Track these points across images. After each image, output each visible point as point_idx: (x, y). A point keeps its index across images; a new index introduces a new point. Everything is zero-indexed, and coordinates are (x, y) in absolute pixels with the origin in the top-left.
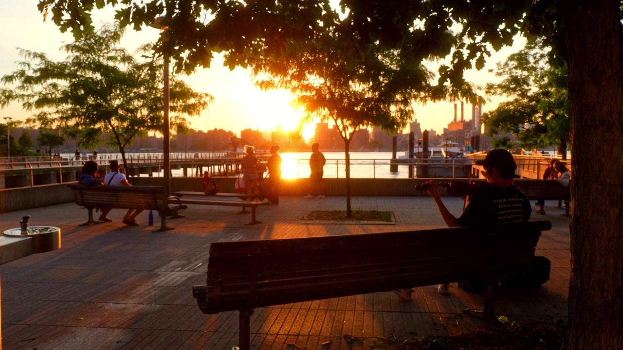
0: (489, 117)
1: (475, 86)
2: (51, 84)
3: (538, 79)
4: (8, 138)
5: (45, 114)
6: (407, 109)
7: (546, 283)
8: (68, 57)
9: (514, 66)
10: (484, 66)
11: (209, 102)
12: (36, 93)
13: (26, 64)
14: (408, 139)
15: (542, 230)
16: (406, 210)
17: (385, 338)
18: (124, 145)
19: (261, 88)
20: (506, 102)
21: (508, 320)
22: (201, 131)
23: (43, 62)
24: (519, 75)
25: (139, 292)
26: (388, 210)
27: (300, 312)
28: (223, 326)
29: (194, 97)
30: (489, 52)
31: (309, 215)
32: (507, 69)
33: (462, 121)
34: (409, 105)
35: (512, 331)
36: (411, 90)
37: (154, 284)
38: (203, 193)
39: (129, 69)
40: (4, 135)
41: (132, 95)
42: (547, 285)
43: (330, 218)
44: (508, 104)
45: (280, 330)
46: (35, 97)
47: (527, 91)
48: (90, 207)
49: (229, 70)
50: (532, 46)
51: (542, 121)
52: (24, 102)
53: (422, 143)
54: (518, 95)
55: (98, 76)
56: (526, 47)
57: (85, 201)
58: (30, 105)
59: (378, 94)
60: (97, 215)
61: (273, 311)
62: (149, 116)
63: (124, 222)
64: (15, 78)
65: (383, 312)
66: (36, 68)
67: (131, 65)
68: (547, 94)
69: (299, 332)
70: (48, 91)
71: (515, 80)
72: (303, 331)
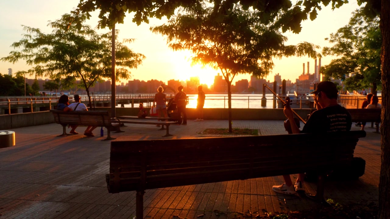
0: (325, 69)
1: (314, 46)
2: (44, 48)
3: (358, 44)
4: (25, 85)
5: (40, 67)
6: (269, 62)
7: (362, 176)
8: (53, 31)
9: (342, 36)
10: (316, 17)
11: (143, 59)
12: (34, 54)
13: (29, 36)
14: (273, 86)
15: (359, 138)
16: (269, 128)
17: (243, 213)
18: (89, 87)
19: (173, 48)
20: (336, 59)
21: (333, 202)
22: (143, 81)
23: (39, 34)
24: (345, 42)
25: (82, 178)
26: (256, 128)
27: (186, 194)
28: (131, 202)
29: (133, 56)
30: (320, 6)
31: (205, 131)
32: (337, 38)
33: (308, 74)
34: (270, 59)
35: (336, 210)
36: (271, 49)
37: (93, 173)
38: (137, 117)
39: (91, 38)
40: (23, 83)
41: (94, 55)
42: (363, 177)
43: (218, 133)
44: (338, 60)
45: (170, 206)
46: (34, 56)
47: (350, 52)
48: (64, 125)
49: (137, 25)
50: (354, 22)
51: (361, 72)
52: (27, 60)
53: (282, 88)
54: (345, 55)
55: (73, 43)
56: (349, 23)
57: (61, 121)
58: (31, 62)
59: (250, 52)
60: (69, 130)
61: (168, 192)
62: (105, 69)
63: (85, 134)
64: (20, 44)
65: (244, 194)
66: (35, 38)
67: (93, 36)
68: (364, 54)
69: (183, 207)
70: (42, 53)
71: (342, 45)
72: (186, 207)
